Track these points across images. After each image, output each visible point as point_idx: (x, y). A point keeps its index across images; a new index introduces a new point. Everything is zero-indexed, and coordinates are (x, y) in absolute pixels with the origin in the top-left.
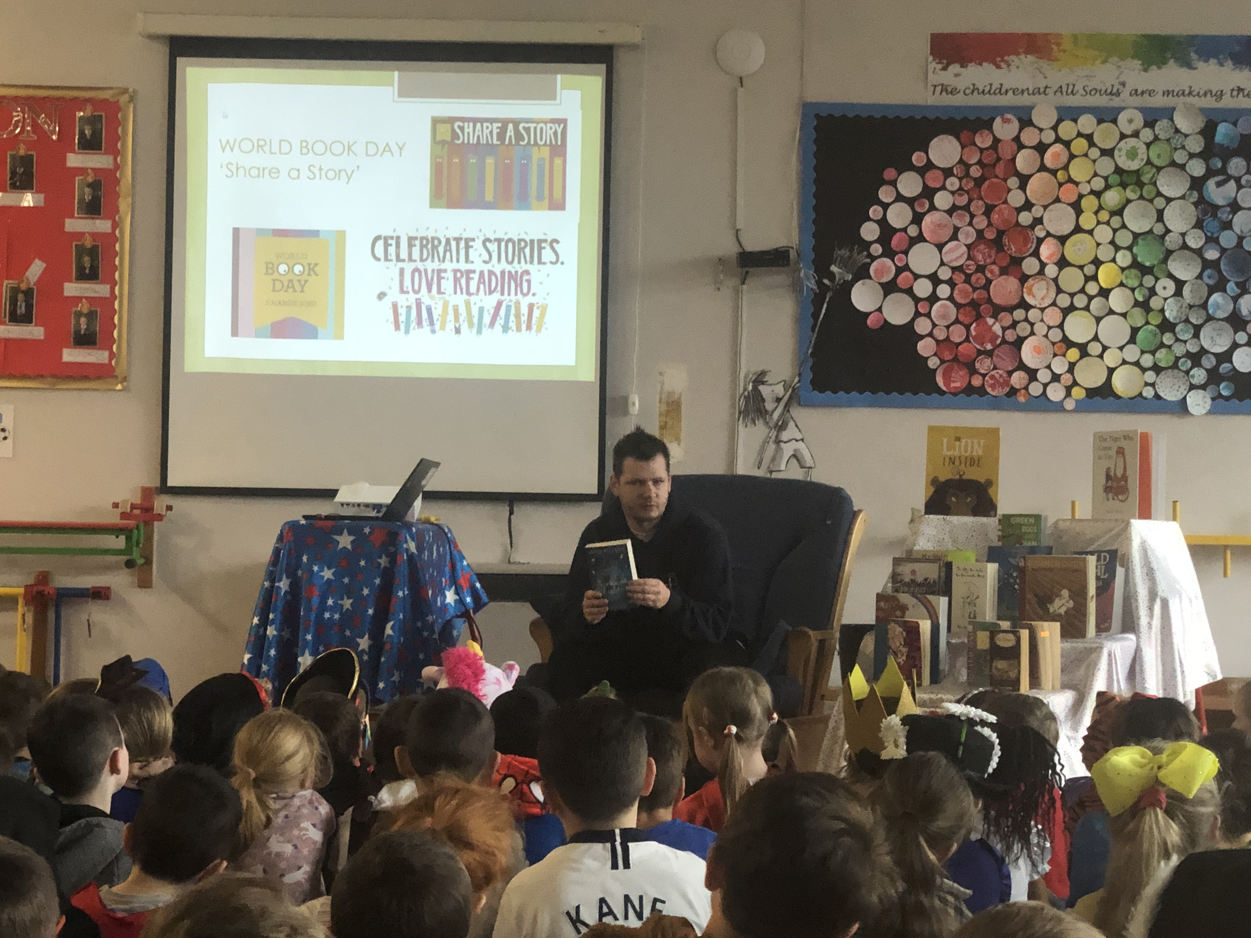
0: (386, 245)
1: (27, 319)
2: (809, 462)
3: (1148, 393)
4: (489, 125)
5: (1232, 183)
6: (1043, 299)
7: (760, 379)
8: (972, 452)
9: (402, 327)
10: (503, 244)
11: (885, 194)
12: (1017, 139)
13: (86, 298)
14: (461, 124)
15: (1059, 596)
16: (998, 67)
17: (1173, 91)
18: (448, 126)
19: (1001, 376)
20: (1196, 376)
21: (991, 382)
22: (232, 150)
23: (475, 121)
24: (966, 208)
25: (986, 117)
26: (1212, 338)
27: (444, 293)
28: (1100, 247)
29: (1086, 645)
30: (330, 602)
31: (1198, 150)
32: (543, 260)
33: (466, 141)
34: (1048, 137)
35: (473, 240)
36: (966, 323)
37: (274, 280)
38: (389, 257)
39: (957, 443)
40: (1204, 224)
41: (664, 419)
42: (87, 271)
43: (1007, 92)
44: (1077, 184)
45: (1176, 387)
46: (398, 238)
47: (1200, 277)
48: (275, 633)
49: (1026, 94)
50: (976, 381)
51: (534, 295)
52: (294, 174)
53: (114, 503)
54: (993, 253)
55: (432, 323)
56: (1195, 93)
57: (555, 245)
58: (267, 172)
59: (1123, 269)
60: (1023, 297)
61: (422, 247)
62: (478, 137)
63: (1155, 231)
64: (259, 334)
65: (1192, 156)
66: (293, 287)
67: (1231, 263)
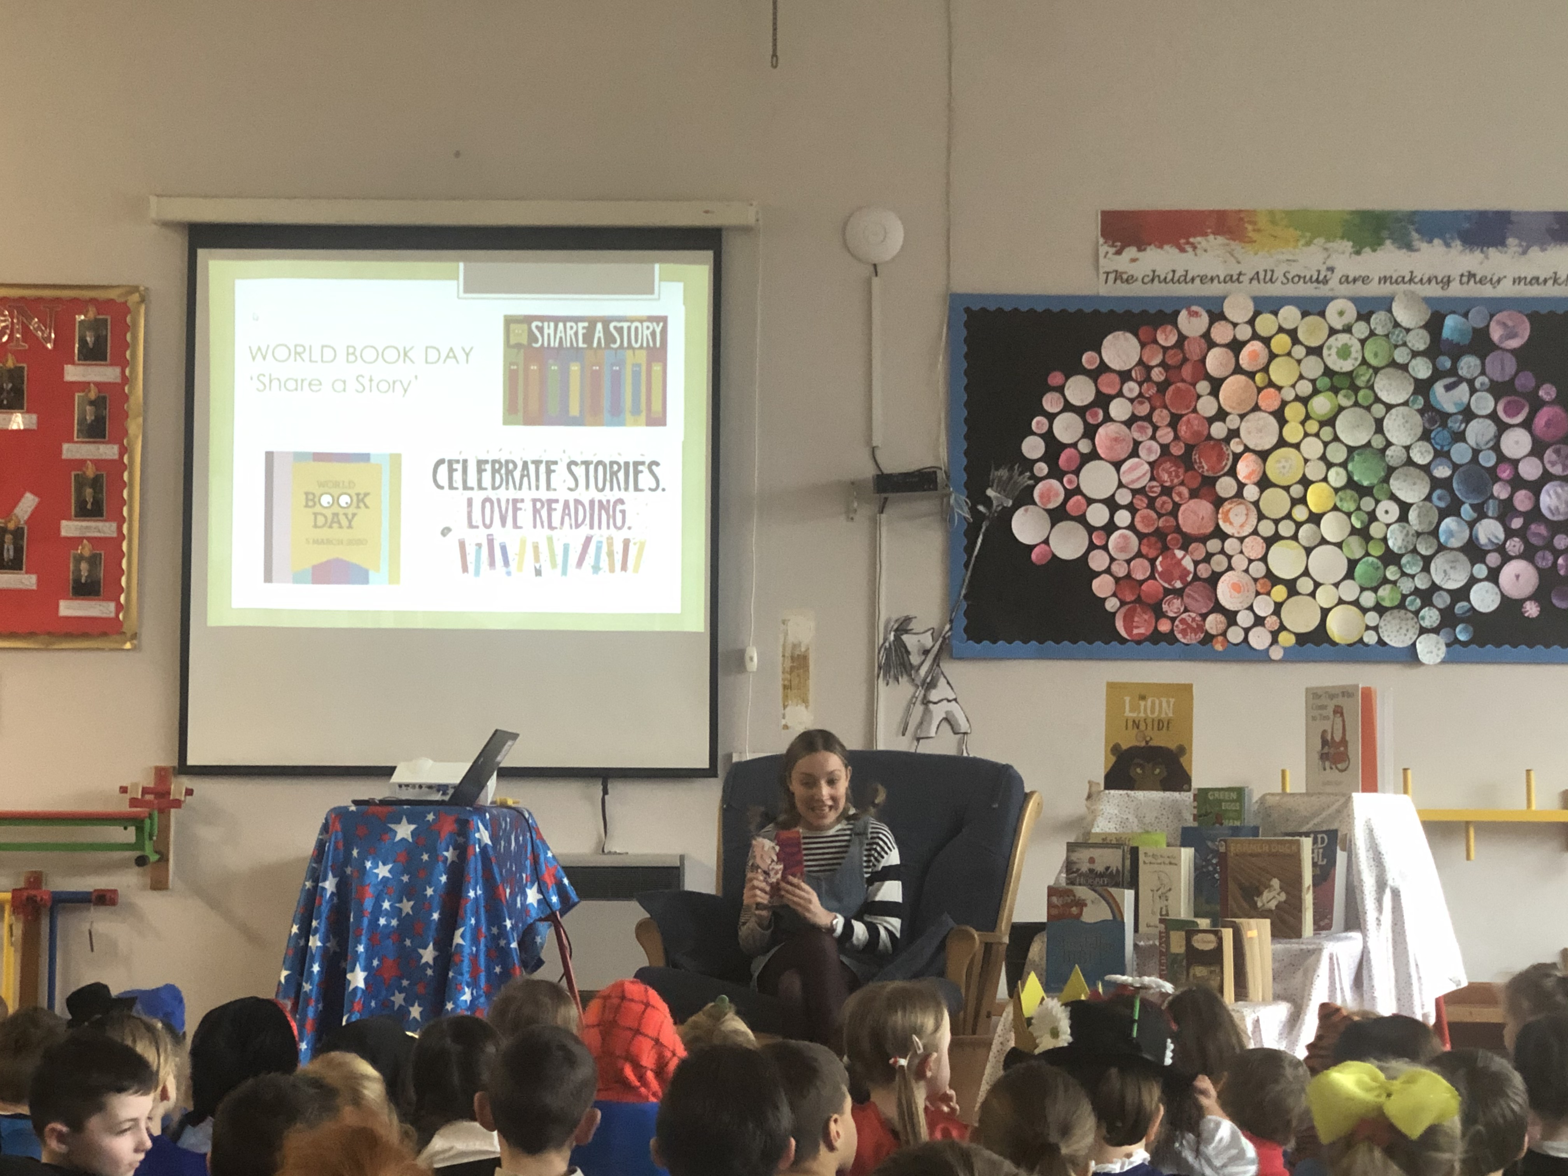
0: (451, 471)
1: (15, 565)
2: (964, 726)
3: (1370, 638)
4: (573, 324)
5: (1464, 387)
6: (1242, 526)
7: (903, 626)
8: (1160, 712)
9: (471, 567)
10: (592, 468)
11: (1051, 403)
12: (1207, 335)
13: (89, 539)
14: (540, 324)
15: (1269, 887)
16: (1182, 250)
17: (1391, 277)
18: (525, 326)
19: (1194, 619)
20: (1427, 617)
21: (1181, 626)
22: (264, 358)
23: (556, 320)
24: (1148, 418)
25: (1168, 311)
26: (1445, 571)
27: (521, 528)
28: (1308, 464)
29: (1304, 947)
30: (386, 905)
31: (1421, 346)
32: (640, 487)
33: (546, 344)
34: (1244, 333)
35: (555, 463)
36: (1150, 556)
37: (316, 515)
38: (455, 485)
39: (1142, 703)
40: (1432, 435)
41: (789, 676)
42: (89, 506)
43: (1193, 280)
44: (1279, 388)
45: (1403, 631)
46: (465, 462)
47: (1428, 498)
48: (319, 944)
49: (1216, 281)
50: (1164, 627)
51: (629, 528)
52: (339, 386)
53: (121, 788)
54: (1181, 471)
55: (506, 563)
56: (1416, 280)
57: (654, 467)
58: (306, 384)
59: (1336, 490)
60: (1218, 525)
61: (494, 472)
62: (561, 338)
63: (1374, 444)
64: (298, 579)
65: (1415, 354)
66: (339, 522)
67: (1465, 482)
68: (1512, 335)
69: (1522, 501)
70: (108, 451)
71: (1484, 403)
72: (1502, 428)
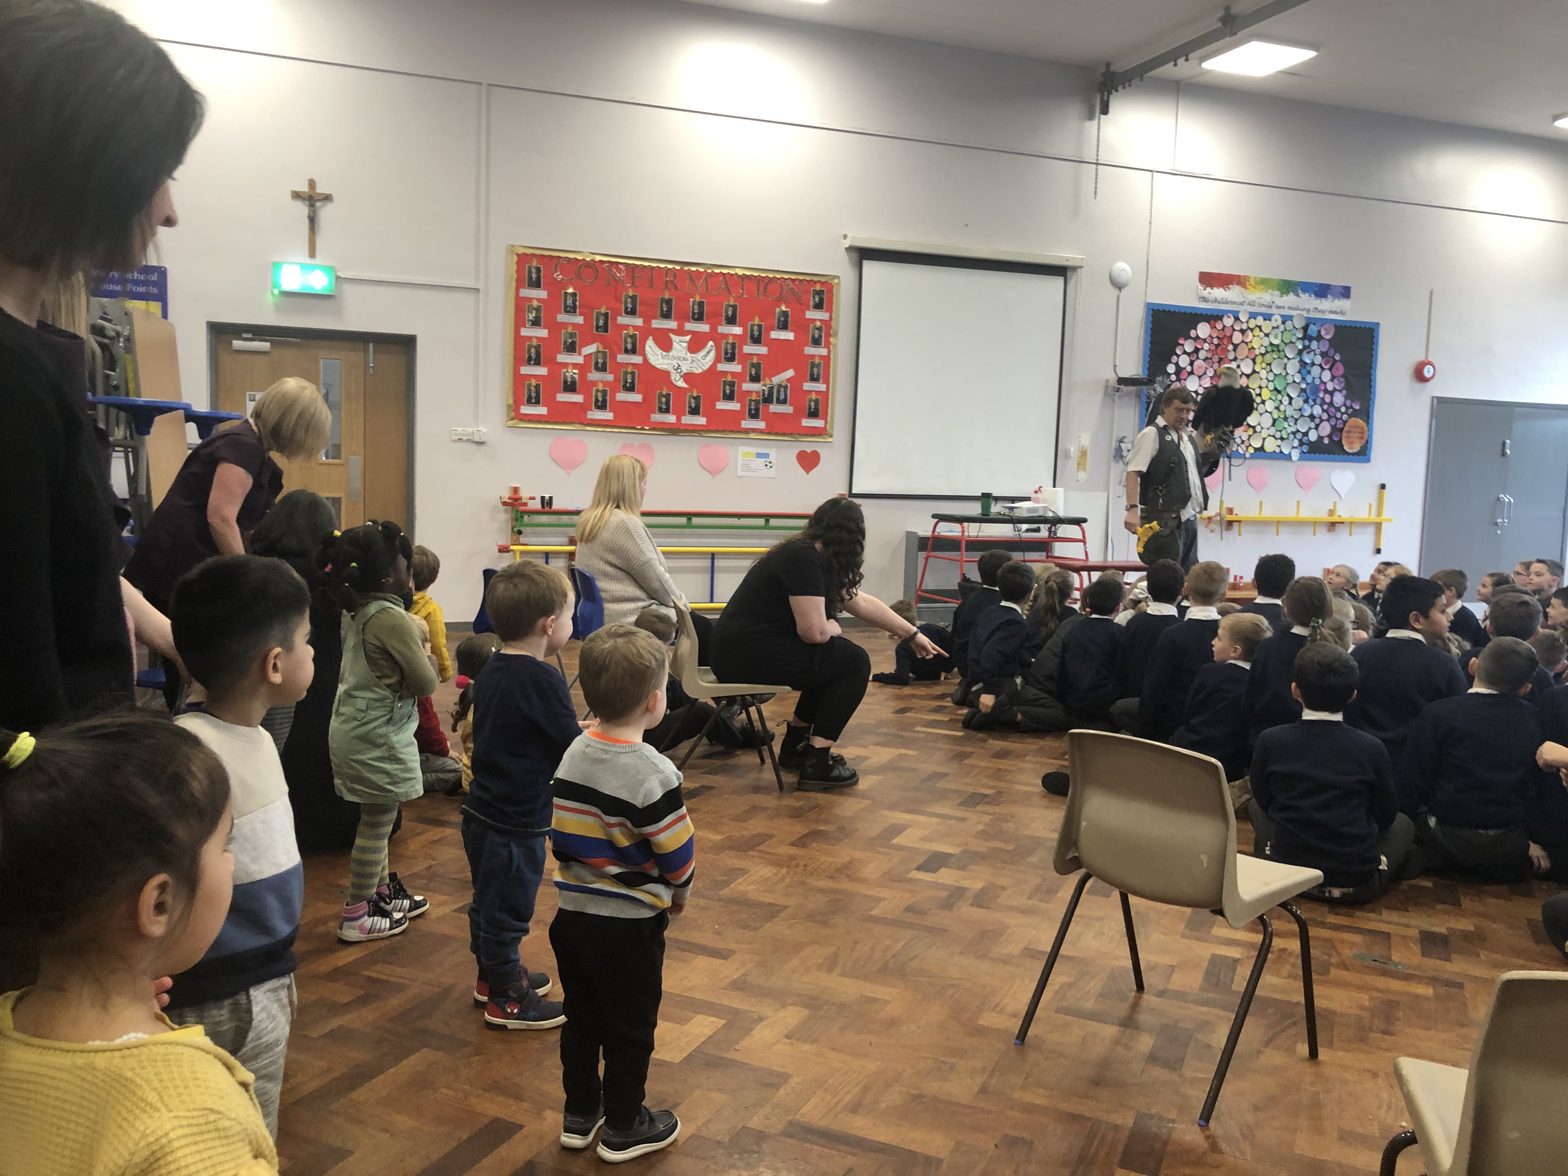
1: (784, 402)
3: (1278, 450)
5: (1312, 353)
11: (1179, 350)
12: (1232, 326)
13: (815, 391)
16: (1226, 290)
17: (1293, 307)
20: (1295, 442)
24: (1211, 359)
25: (1221, 315)
26: (1302, 425)
28: (1262, 380)
31: (1300, 336)
34: (1244, 327)
40: (1301, 371)
41: (1080, 459)
42: (815, 376)
43: (1230, 303)
44: (1255, 350)
45: (1288, 447)
47: (1298, 396)
49: (1236, 304)
56: (1301, 309)
59: (1270, 391)
63: (1283, 374)
65: (1298, 339)
67: (1310, 390)
68: (1328, 334)
69: (1328, 399)
70: (823, 351)
71: (1318, 360)
72: (1323, 369)
